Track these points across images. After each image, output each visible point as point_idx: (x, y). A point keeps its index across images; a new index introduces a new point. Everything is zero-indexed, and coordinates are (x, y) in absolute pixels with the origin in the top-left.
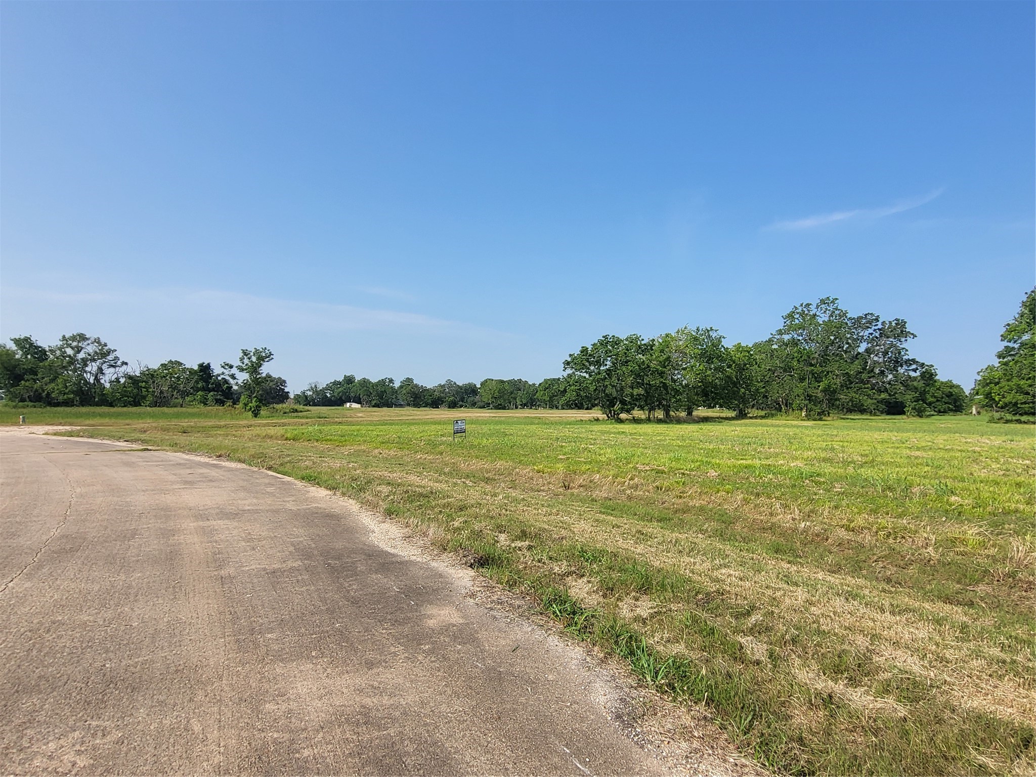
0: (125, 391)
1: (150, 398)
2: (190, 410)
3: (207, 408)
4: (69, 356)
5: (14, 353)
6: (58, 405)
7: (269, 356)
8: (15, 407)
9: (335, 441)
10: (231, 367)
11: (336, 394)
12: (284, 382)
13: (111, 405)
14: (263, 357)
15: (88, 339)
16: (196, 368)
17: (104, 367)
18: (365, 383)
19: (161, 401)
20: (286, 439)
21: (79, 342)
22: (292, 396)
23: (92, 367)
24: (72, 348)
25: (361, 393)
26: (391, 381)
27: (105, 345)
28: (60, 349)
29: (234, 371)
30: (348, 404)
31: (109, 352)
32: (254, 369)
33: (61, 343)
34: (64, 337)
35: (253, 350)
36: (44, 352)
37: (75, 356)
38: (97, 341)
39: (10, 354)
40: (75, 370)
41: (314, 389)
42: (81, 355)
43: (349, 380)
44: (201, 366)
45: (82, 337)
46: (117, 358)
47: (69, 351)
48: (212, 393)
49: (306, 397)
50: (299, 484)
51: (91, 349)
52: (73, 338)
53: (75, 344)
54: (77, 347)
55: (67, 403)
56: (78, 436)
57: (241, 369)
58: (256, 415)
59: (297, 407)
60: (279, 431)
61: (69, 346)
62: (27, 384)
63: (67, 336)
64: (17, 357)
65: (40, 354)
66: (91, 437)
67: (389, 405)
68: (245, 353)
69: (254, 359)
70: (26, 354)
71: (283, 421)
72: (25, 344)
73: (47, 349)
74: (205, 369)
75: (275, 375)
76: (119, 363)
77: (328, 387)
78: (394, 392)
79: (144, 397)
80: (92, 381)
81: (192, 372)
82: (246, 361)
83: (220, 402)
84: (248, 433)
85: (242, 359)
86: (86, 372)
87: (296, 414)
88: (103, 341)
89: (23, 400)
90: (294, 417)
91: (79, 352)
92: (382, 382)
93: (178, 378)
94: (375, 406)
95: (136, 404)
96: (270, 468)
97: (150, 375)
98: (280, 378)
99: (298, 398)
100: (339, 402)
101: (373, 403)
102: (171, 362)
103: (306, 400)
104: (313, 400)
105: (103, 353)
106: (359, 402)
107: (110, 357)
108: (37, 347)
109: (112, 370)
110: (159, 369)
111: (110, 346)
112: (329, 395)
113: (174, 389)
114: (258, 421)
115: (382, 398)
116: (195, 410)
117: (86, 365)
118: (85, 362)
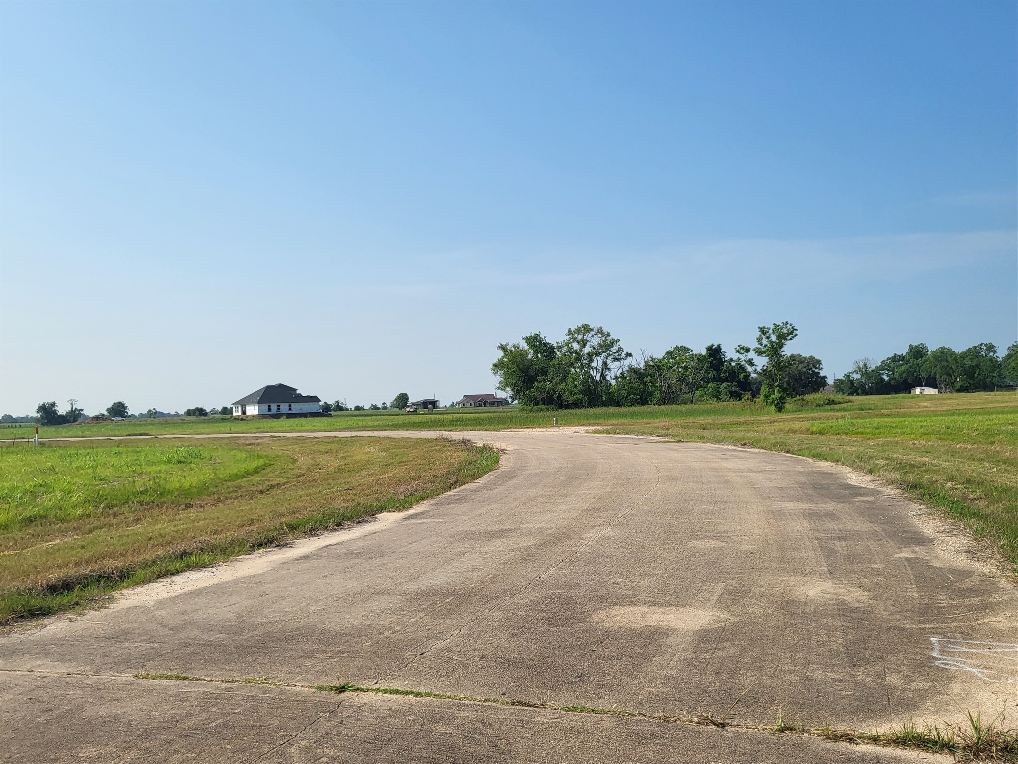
0: (632, 388)
1: (657, 395)
2: (703, 407)
3: (721, 404)
4: (576, 352)
5: (527, 353)
6: (568, 407)
7: (793, 333)
8: (531, 411)
10: (747, 350)
11: (897, 375)
12: (819, 362)
13: (618, 404)
14: (785, 334)
15: (591, 330)
16: (704, 352)
17: (609, 360)
18: (944, 354)
19: (669, 398)
20: (812, 433)
21: (584, 334)
22: (830, 381)
23: (597, 362)
24: (578, 342)
25: (937, 371)
26: (991, 348)
27: (609, 335)
28: (567, 344)
29: (752, 355)
30: (918, 390)
31: (613, 343)
32: (775, 351)
33: (567, 338)
34: (569, 330)
35: (773, 327)
36: (552, 348)
37: (581, 351)
38: (600, 331)
39: (522, 354)
40: (582, 367)
41: (864, 370)
42: (587, 350)
43: (917, 352)
44: (710, 349)
45: (586, 329)
46: (620, 349)
47: (576, 346)
48: (725, 384)
49: (852, 382)
51: (595, 341)
52: (578, 331)
53: (580, 337)
54: (582, 340)
55: (576, 405)
57: (759, 353)
58: (780, 409)
59: (839, 397)
60: (805, 425)
61: (575, 339)
62: (540, 385)
63: (573, 329)
64: (530, 356)
65: (548, 351)
67: (987, 387)
68: (763, 331)
69: (774, 338)
70: (536, 352)
71: (812, 415)
72: (535, 341)
73: (555, 345)
74: (715, 352)
75: (806, 354)
76: (623, 355)
77: (885, 366)
78: (995, 365)
79: (651, 394)
80: (598, 379)
81: (700, 358)
82: (765, 341)
83: (736, 396)
85: (759, 340)
86: (592, 368)
87: (836, 407)
88: (605, 330)
89: (537, 404)
90: (827, 411)
91: (584, 345)
92: (974, 352)
93: (686, 368)
94: (961, 390)
95: (643, 402)
97: (655, 368)
98: (812, 358)
99: (839, 384)
100: (903, 386)
101: (958, 386)
102: (676, 348)
103: (849, 387)
104: (863, 386)
105: (607, 345)
106: (934, 386)
107: (614, 349)
108: (546, 344)
109: (617, 363)
110: (664, 358)
111: (614, 336)
112: (886, 378)
113: (682, 382)
114: (783, 416)
115: (972, 377)
116: (709, 406)
117: (591, 360)
118: (590, 356)
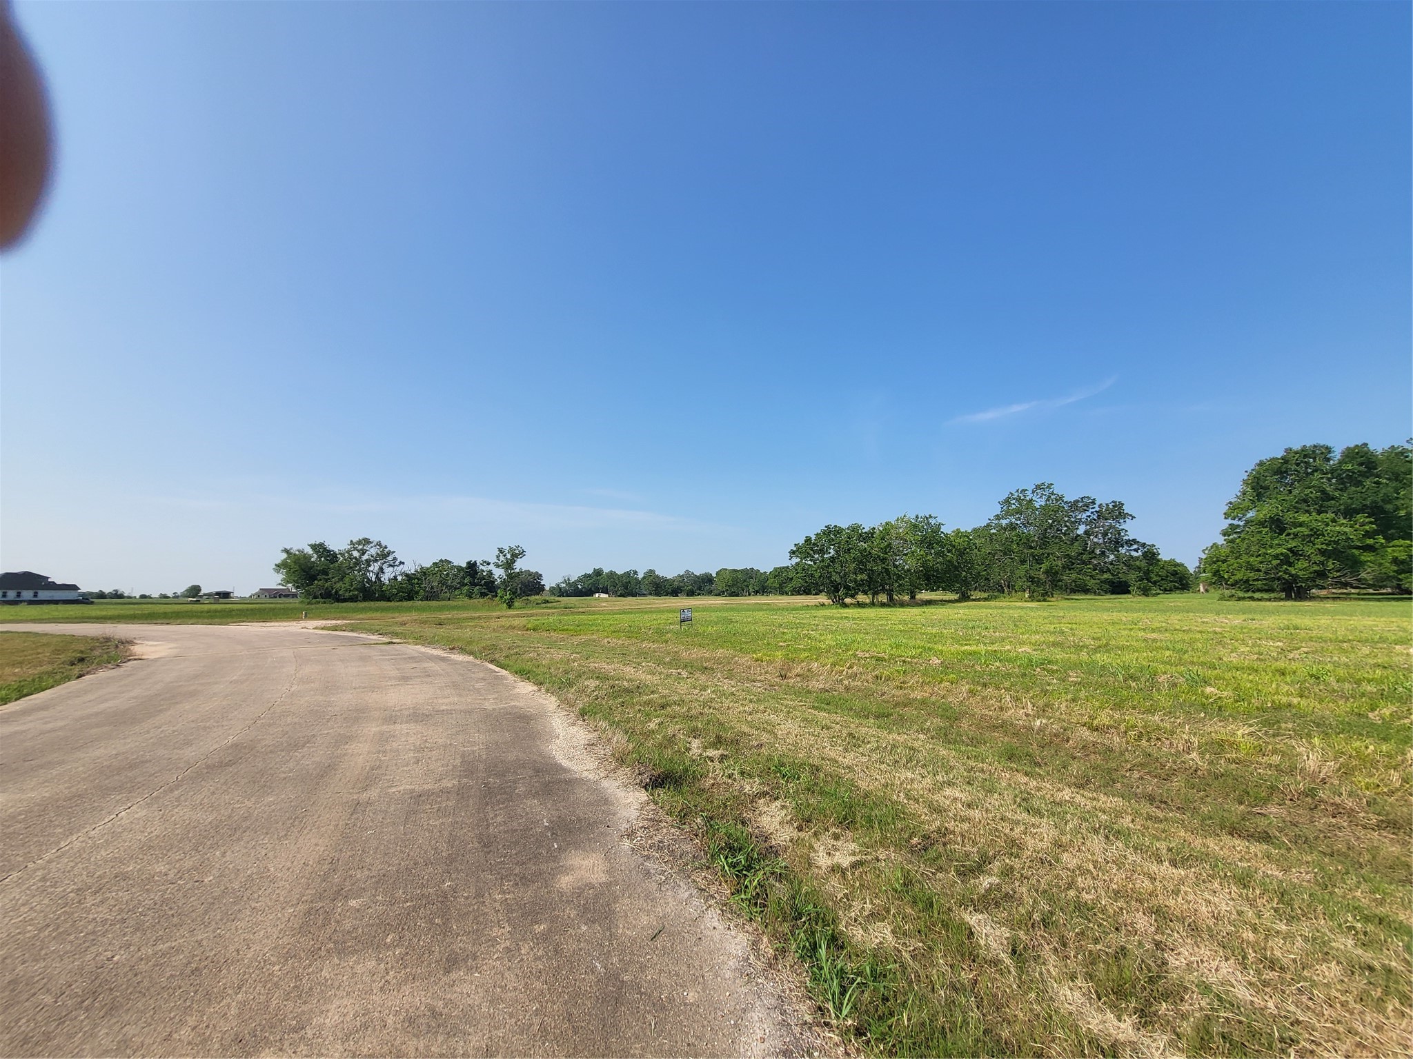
0: (401, 587)
1: (422, 593)
2: (455, 603)
3: (472, 601)
4: (355, 558)
5: (311, 557)
6: (345, 600)
7: (522, 554)
8: (309, 603)
9: (571, 630)
10: (489, 564)
11: (586, 586)
12: (541, 575)
13: (389, 600)
14: (516, 554)
15: (371, 543)
16: (463, 565)
17: (385, 566)
18: (612, 574)
19: (432, 596)
20: (527, 630)
21: (364, 545)
22: (547, 588)
23: (375, 567)
24: (358, 551)
25: (608, 584)
26: (635, 572)
27: (386, 547)
28: (348, 552)
29: (491, 567)
30: (597, 595)
31: (389, 554)
32: (509, 565)
33: (349, 547)
34: (351, 541)
35: (508, 549)
36: (335, 555)
37: (360, 557)
38: (379, 544)
39: (306, 557)
40: (359, 571)
41: (567, 582)
42: (365, 557)
43: (598, 573)
44: (469, 563)
45: (367, 541)
46: (395, 559)
47: (356, 554)
48: (477, 587)
49: (560, 589)
50: (511, 678)
51: (373, 551)
52: (359, 542)
53: (360, 547)
54: (362, 550)
55: (353, 599)
56: (341, 630)
57: (497, 566)
58: (510, 607)
59: (552, 598)
60: (523, 621)
61: (355, 549)
62: (319, 583)
63: (354, 541)
64: (313, 559)
65: (332, 556)
66: (352, 631)
67: (634, 595)
68: (501, 551)
69: (509, 556)
70: (320, 557)
71: (532, 612)
72: (319, 548)
73: (337, 552)
74: (472, 566)
75: (533, 570)
76: (397, 563)
77: (580, 580)
78: (638, 582)
79: (417, 593)
80: (373, 579)
81: (460, 569)
82: (502, 558)
83: (483, 595)
84: (494, 624)
85: (498, 557)
86: (369, 571)
87: (549, 605)
88: (383, 544)
89: (315, 597)
90: (543, 608)
91: (363, 554)
92: (627, 574)
93: (448, 574)
94: (621, 595)
95: (410, 598)
96: (491, 662)
97: (424, 572)
98: (537, 572)
99: (552, 590)
100: (589, 593)
101: (619, 593)
102: (441, 560)
103: (559, 592)
104: (566, 591)
105: (384, 555)
106: (606, 593)
107: (390, 558)
108: (330, 551)
109: (391, 569)
110: (431, 567)
111: (390, 548)
112: (580, 587)
113: (443, 584)
114: (511, 612)
115: (627, 589)
116: (460, 603)
117: (369, 566)
118: (368, 562)
